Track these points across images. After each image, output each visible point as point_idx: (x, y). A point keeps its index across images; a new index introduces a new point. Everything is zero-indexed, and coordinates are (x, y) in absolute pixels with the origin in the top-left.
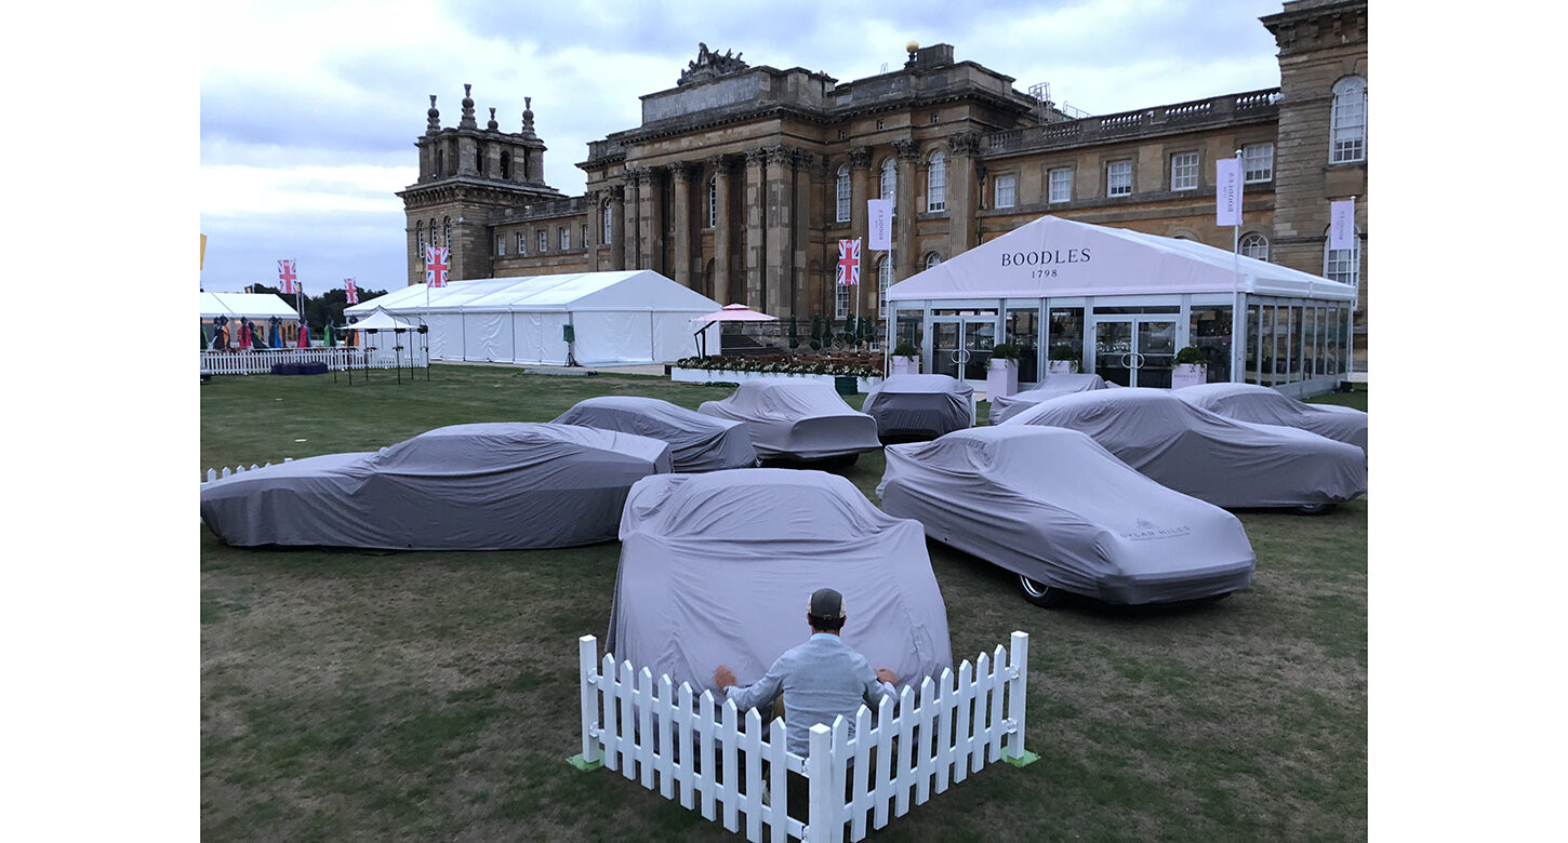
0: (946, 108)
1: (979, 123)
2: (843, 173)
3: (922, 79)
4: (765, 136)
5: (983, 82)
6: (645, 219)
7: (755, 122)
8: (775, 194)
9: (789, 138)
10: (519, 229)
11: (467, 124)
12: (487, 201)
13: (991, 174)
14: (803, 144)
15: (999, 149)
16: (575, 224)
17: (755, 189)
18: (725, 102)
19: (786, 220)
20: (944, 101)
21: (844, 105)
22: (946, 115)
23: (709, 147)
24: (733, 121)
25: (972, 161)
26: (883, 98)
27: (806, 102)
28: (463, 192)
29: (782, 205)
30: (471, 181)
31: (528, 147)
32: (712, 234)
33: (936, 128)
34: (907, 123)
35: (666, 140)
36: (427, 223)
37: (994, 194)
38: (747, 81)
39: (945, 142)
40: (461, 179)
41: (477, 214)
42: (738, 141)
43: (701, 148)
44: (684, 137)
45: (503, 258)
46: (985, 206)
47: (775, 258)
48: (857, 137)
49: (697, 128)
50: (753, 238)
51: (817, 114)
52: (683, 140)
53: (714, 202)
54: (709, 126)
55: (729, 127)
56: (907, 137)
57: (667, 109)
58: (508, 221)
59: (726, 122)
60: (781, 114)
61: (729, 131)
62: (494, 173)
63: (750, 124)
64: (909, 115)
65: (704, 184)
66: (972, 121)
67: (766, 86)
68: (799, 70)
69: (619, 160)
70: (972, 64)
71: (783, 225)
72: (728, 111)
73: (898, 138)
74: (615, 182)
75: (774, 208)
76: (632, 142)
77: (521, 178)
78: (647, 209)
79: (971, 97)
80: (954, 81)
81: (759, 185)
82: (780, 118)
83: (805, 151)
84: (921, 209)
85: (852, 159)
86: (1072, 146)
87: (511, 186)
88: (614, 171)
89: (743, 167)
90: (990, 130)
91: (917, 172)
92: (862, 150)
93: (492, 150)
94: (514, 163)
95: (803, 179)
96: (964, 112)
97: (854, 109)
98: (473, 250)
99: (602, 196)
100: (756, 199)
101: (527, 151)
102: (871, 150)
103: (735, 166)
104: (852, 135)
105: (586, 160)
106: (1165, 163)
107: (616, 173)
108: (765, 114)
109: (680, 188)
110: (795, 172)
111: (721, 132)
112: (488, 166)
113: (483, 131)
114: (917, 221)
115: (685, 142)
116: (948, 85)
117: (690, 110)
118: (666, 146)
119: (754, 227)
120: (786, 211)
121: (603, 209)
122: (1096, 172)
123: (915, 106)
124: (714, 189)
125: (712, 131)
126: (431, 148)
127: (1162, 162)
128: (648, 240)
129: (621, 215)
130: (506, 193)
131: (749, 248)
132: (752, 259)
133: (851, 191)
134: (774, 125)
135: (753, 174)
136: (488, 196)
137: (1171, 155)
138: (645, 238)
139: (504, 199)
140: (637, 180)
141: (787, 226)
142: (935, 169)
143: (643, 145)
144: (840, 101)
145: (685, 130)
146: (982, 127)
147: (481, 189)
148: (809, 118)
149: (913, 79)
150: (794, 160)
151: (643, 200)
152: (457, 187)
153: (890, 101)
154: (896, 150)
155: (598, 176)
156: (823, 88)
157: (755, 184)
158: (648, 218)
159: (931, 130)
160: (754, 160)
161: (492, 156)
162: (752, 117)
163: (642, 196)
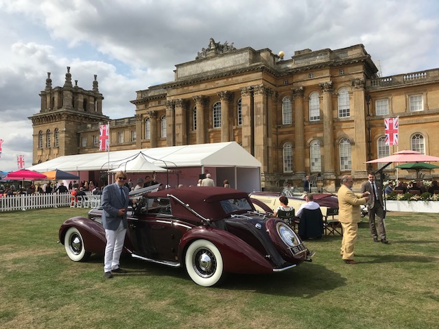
0: (349, 66)
1: (366, 74)
2: (287, 100)
4: (253, 81)
6: (178, 124)
7: (246, 74)
8: (258, 110)
9: (266, 82)
10: (93, 134)
11: (67, 85)
12: (77, 121)
13: (373, 99)
14: (270, 86)
16: (127, 130)
18: (227, 65)
19: (264, 122)
20: (349, 64)
22: (349, 70)
23: (217, 87)
25: (364, 92)
26: (313, 63)
28: (66, 116)
29: (262, 114)
30: (70, 111)
31: (96, 97)
32: (220, 131)
33: (343, 77)
34: (328, 74)
35: (191, 86)
36: (44, 131)
37: (375, 109)
38: (240, 55)
39: (349, 83)
40: (65, 110)
41: (72, 127)
42: (237, 84)
43: (212, 89)
44: (202, 83)
45: (85, 148)
46: (371, 115)
48: (298, 82)
49: (211, 78)
50: (246, 131)
51: (276, 71)
52: (201, 85)
54: (218, 77)
56: (328, 81)
58: (88, 130)
59: (230, 75)
60: (262, 69)
61: (230, 79)
62: (80, 108)
63: (243, 75)
64: (329, 70)
65: (210, 107)
67: (250, 57)
69: (161, 97)
72: (229, 69)
73: (323, 81)
74: (153, 109)
75: (259, 116)
76: (170, 87)
77: (92, 111)
78: (179, 120)
79: (364, 61)
80: (352, 54)
81: (249, 105)
82: (261, 72)
84: (335, 117)
85: (293, 93)
87: (88, 115)
88: (156, 103)
89: (239, 97)
91: (332, 98)
92: (301, 88)
93: (79, 97)
94: (89, 104)
95: (270, 102)
97: (297, 68)
98: (70, 144)
99: (145, 116)
100: (247, 112)
101: (95, 99)
102: (305, 88)
103: (233, 98)
104: (294, 81)
107: (153, 105)
108: (254, 70)
110: (267, 98)
111: (225, 80)
112: (77, 104)
113: (73, 87)
114: (334, 122)
115: (203, 86)
116: (348, 56)
118: (191, 88)
119: (245, 126)
120: (265, 117)
121: (145, 123)
123: (333, 66)
125: (220, 80)
126: (48, 96)
128: (180, 135)
130: (86, 117)
133: (293, 109)
134: (258, 75)
135: (246, 100)
136: (78, 118)
138: (178, 134)
139: (85, 120)
140: (173, 106)
141: (264, 125)
143: (177, 88)
145: (204, 80)
146: (366, 77)
147: (74, 115)
148: (273, 73)
150: (267, 93)
151: (178, 115)
152: (62, 114)
154: (321, 88)
155: (142, 107)
156: (275, 60)
157: (246, 105)
158: (180, 124)
159: (340, 78)
160: (246, 93)
161: (79, 100)
162: (246, 71)
163: (176, 113)
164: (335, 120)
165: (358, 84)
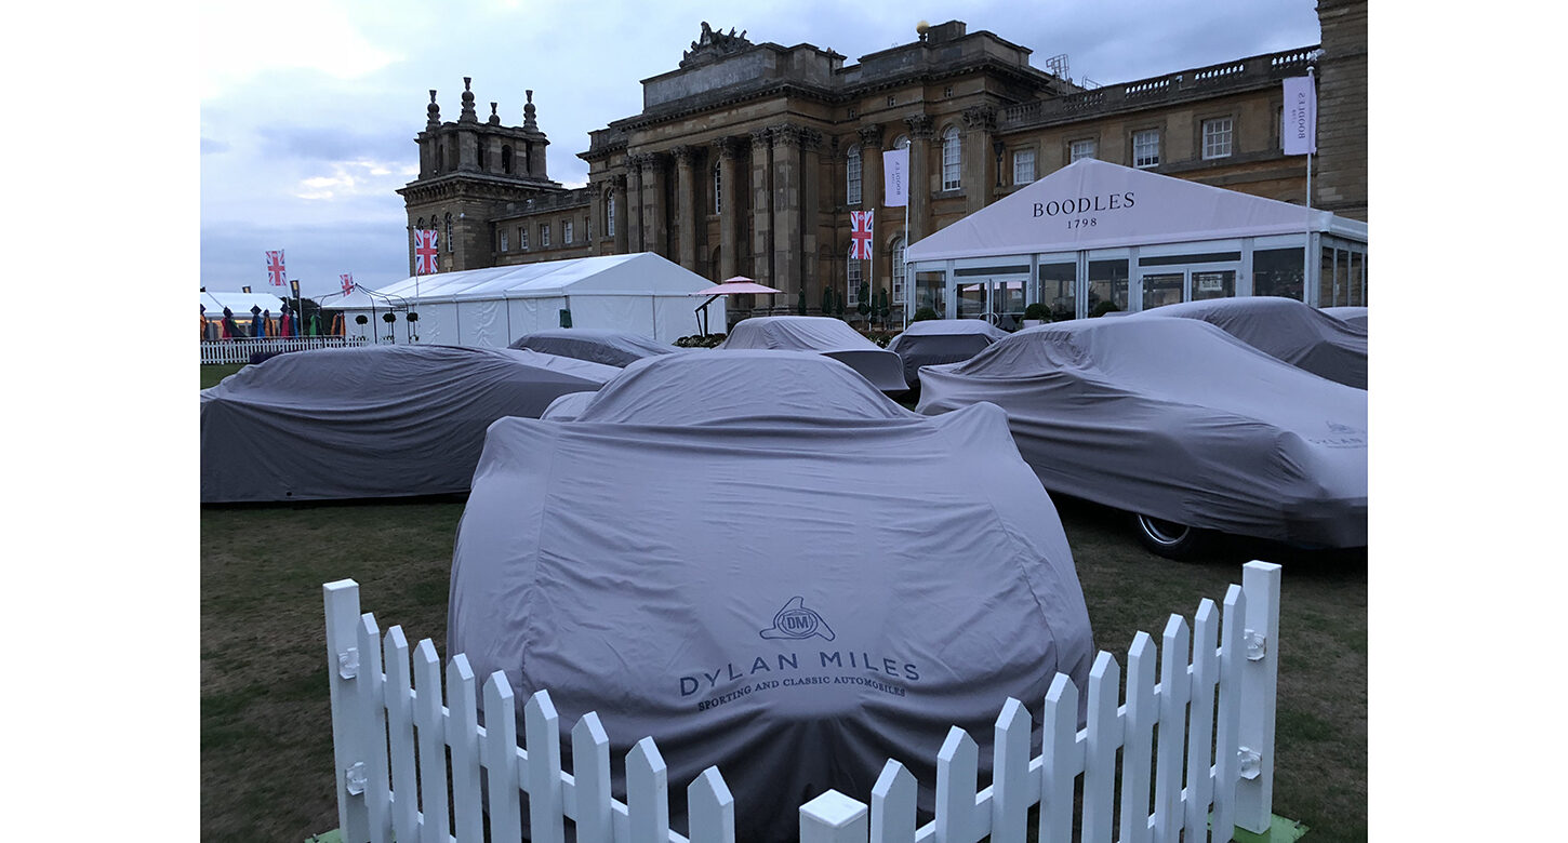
0: (961, 81)
1: (996, 96)
2: (853, 153)
3: (934, 52)
4: (772, 116)
5: (999, 53)
7: (760, 102)
8: (782, 176)
9: (798, 117)
10: (521, 224)
11: (468, 117)
12: (488, 196)
13: (1009, 149)
14: (811, 124)
15: (1017, 121)
16: (578, 216)
17: (761, 171)
18: (729, 82)
19: (794, 203)
20: (958, 74)
21: (853, 82)
22: (961, 88)
23: (714, 129)
24: (737, 101)
25: (988, 136)
26: (895, 72)
27: (813, 80)
28: (464, 187)
29: (790, 186)
30: (473, 176)
31: (530, 141)
32: (718, 221)
33: (950, 103)
34: (921, 98)
35: (668, 125)
36: (428, 220)
37: (1012, 172)
38: (751, 59)
39: (960, 116)
40: (462, 174)
41: (478, 209)
42: (743, 122)
43: (704, 131)
44: (687, 120)
45: (506, 254)
46: (1004, 184)
47: (783, 242)
48: (867, 114)
49: (700, 110)
50: (760, 222)
51: (823, 91)
52: (686, 123)
53: (719, 187)
54: (712, 107)
55: (733, 109)
56: (920, 112)
57: (667, 92)
58: (509, 216)
59: (731, 102)
60: (787, 92)
61: (734, 112)
62: (496, 167)
63: (753, 104)
64: (922, 89)
65: (709, 168)
66: (988, 93)
67: (770, 63)
68: (806, 46)
69: (621, 149)
70: (987, 34)
71: (790, 207)
72: (732, 91)
73: (910, 114)
74: (620, 171)
75: (782, 190)
76: (634, 127)
77: (523, 173)
78: (650, 197)
79: (986, 68)
80: (968, 53)
81: (766, 168)
82: (787, 96)
83: (814, 130)
84: (935, 188)
85: (863, 138)
86: (1095, 116)
87: (513, 181)
88: (617, 160)
89: (750, 149)
90: (1006, 103)
91: (930, 149)
92: (873, 128)
93: (492, 144)
94: (516, 157)
95: (812, 160)
96: (980, 84)
97: (864, 85)
98: (475, 245)
99: (605, 186)
100: (763, 182)
101: (529, 145)
102: (882, 128)
103: (740, 148)
104: (861, 113)
105: (588, 150)
106: (1194, 131)
107: (618, 162)
108: (771, 92)
109: (683, 173)
110: (802, 153)
111: (726, 114)
112: (489, 160)
113: (483, 125)
114: (932, 200)
115: (688, 126)
116: (961, 57)
117: (692, 92)
118: (669, 130)
119: (760, 211)
120: (794, 193)
121: (607, 200)
122: (1122, 142)
123: (928, 80)
124: (719, 174)
125: (717, 113)
126: (432, 143)
127: (1191, 129)
128: (652, 229)
129: (623, 206)
130: (508, 188)
131: (756, 233)
132: (759, 244)
133: (862, 172)
134: (779, 104)
135: (759, 156)
136: (489, 190)
137: (1202, 122)
138: (649, 227)
139: (505, 194)
140: (639, 167)
141: (796, 208)
142: (949, 146)
143: (646, 130)
144: (849, 78)
145: (688, 113)
146: (998, 101)
147: (483, 184)
148: (817, 97)
149: (925, 52)
150: (802, 140)
151: (647, 187)
152: (458, 182)
153: (901, 76)
154: (909, 127)
155: (600, 166)
156: (831, 65)
157: (761, 167)
158: (651, 205)
159: (945, 104)
160: (760, 141)
161: (493, 149)
162: (757, 96)
163: (644, 184)
164: (935, 196)
165: (976, 118)
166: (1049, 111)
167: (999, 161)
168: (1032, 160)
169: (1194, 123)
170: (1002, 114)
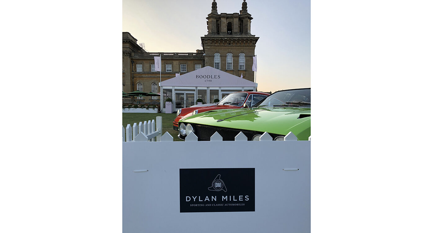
5: (131, 39)
13: (135, 63)
15: (137, 56)
25: (130, 59)
37: (136, 68)
46: (134, 71)
66: (129, 48)
70: (128, 33)
79: (129, 42)
80: (124, 37)
122: (163, 66)
146: (132, 50)
165: (127, 54)
166: (145, 55)
167: (133, 65)
168: (142, 66)
169: (179, 64)
170: (133, 54)
